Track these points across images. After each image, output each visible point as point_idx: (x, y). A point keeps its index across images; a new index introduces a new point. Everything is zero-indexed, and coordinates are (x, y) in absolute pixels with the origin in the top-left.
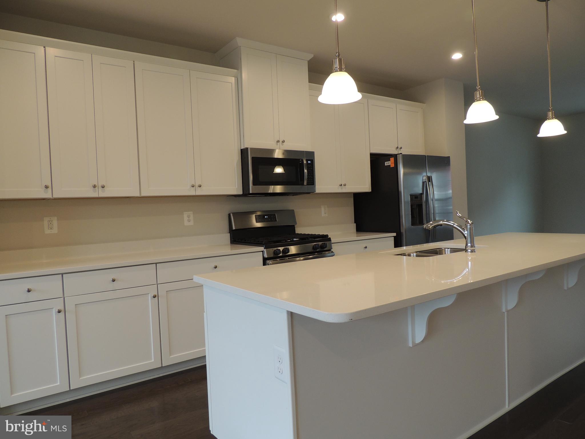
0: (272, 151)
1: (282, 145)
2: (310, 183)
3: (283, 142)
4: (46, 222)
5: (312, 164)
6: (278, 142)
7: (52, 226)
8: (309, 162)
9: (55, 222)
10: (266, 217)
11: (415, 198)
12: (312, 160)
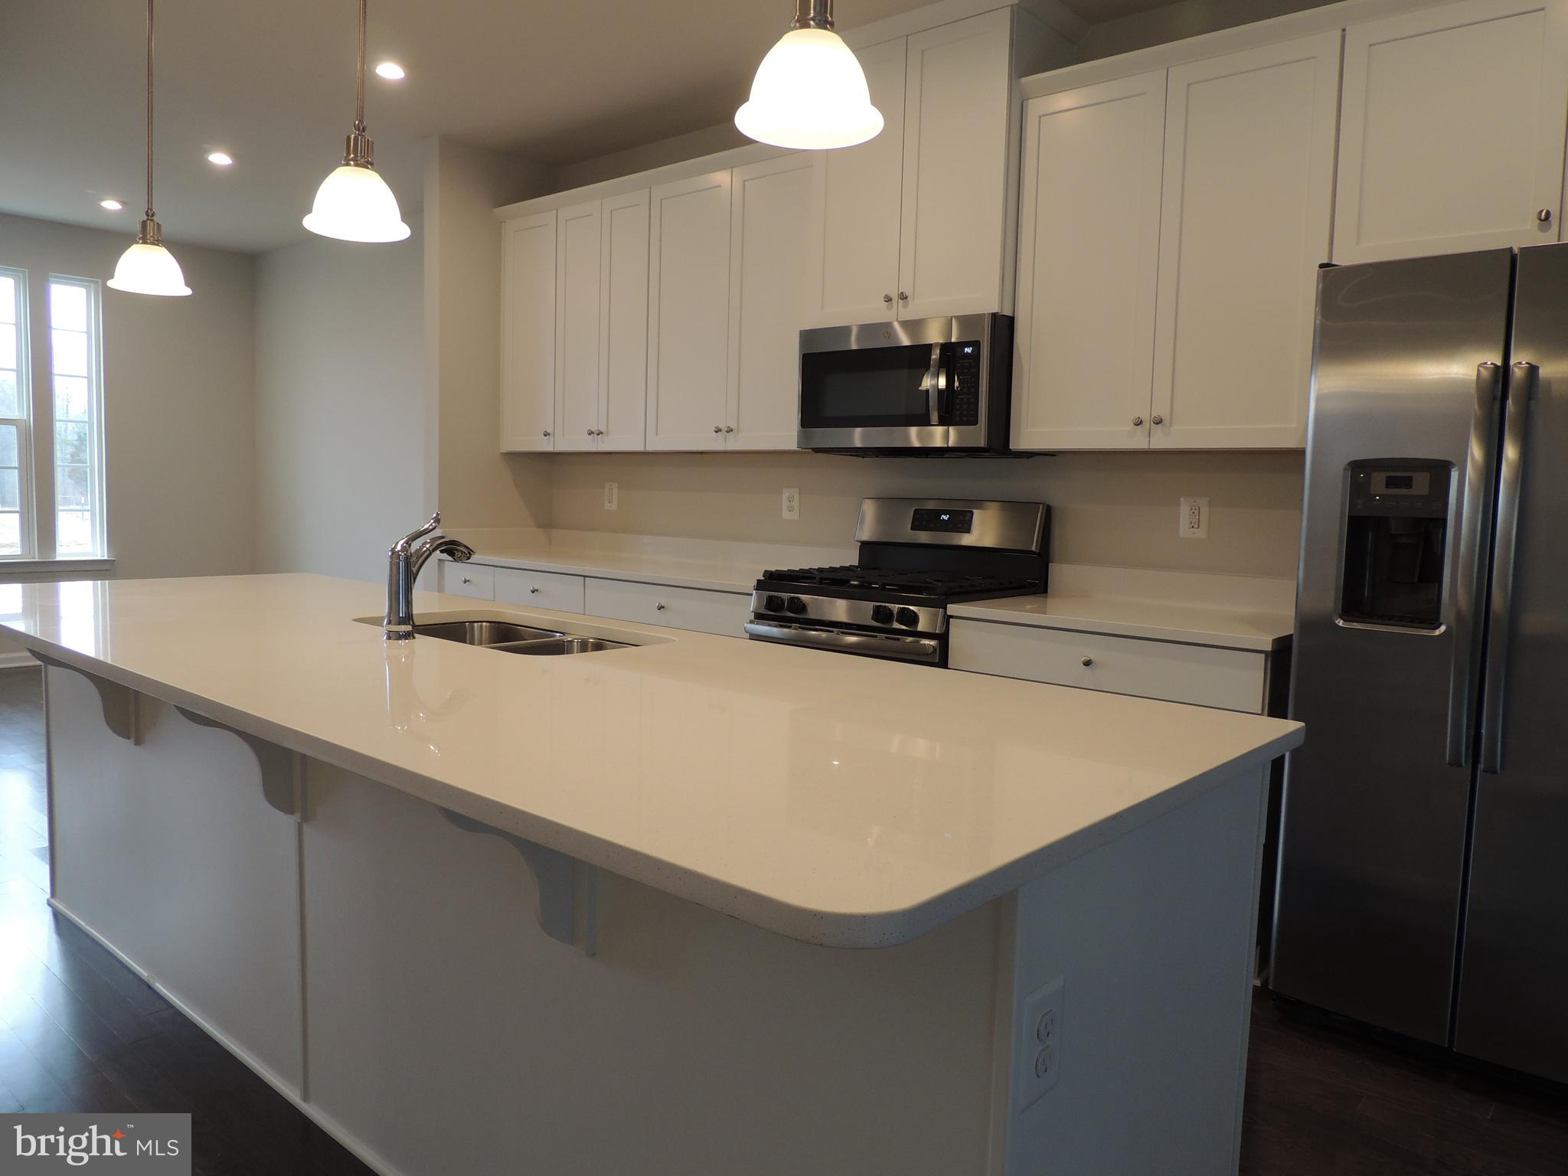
0: (886, 328)
1: (905, 306)
2: (965, 419)
3: (903, 297)
4: (607, 490)
5: (976, 356)
6: (888, 299)
7: (611, 499)
8: (968, 350)
9: (615, 491)
10: (945, 517)
11: (1391, 482)
12: (976, 345)
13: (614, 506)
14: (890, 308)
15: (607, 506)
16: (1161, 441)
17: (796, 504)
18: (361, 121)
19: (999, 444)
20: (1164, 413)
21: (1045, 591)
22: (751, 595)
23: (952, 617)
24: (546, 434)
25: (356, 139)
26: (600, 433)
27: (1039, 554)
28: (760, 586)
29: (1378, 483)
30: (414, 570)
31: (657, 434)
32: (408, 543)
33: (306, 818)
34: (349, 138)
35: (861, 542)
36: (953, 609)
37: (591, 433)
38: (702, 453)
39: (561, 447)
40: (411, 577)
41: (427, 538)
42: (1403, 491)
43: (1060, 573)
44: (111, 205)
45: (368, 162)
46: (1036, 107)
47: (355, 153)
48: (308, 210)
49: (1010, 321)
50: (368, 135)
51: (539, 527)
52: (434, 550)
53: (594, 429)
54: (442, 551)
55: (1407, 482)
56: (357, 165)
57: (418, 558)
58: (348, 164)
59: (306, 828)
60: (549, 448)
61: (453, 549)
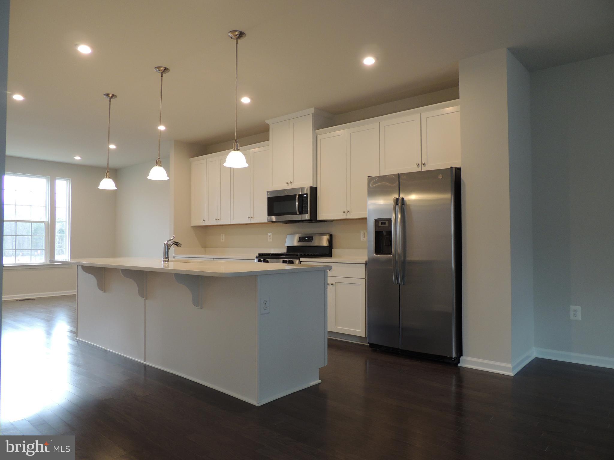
1: (291, 185)
2: (305, 213)
3: (291, 183)
4: (221, 236)
5: (307, 197)
6: (287, 183)
7: (223, 238)
8: (305, 196)
9: (224, 236)
10: (307, 238)
11: (382, 223)
12: (307, 194)
13: (224, 240)
14: (288, 185)
15: (222, 241)
16: (349, 216)
17: (271, 237)
18: (159, 157)
19: (314, 218)
20: (349, 210)
21: (331, 256)
22: (255, 260)
23: (301, 261)
24: (204, 220)
25: (158, 161)
26: (218, 220)
27: (329, 247)
28: (257, 258)
29: (380, 223)
30: (169, 248)
31: (233, 219)
32: (168, 242)
33: (146, 299)
34: (157, 161)
35: (287, 246)
36: (301, 259)
37: (216, 220)
38: (247, 224)
39: (207, 224)
40: (168, 249)
41: (171, 241)
42: (384, 225)
43: (334, 251)
44: (77, 158)
45: (160, 165)
46: (319, 137)
47: (158, 164)
48: (148, 175)
49: (316, 188)
50: (161, 160)
51: (202, 247)
52: (173, 244)
53: (217, 219)
54: (175, 244)
55: (384, 223)
56: (158, 166)
57: (170, 246)
58: (156, 166)
59: (146, 301)
60: (205, 224)
61: (177, 244)
